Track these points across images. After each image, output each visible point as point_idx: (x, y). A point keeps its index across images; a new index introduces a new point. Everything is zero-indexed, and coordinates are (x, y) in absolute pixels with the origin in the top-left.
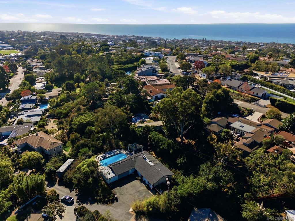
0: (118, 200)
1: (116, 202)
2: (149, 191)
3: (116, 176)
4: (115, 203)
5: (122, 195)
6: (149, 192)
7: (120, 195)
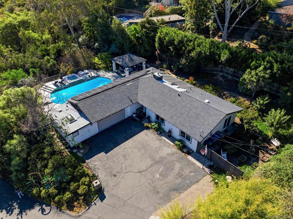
0: (105, 193)
1: (98, 202)
2: (190, 158)
3: (91, 124)
4: (98, 205)
5: (115, 176)
6: (189, 161)
7: (109, 177)
